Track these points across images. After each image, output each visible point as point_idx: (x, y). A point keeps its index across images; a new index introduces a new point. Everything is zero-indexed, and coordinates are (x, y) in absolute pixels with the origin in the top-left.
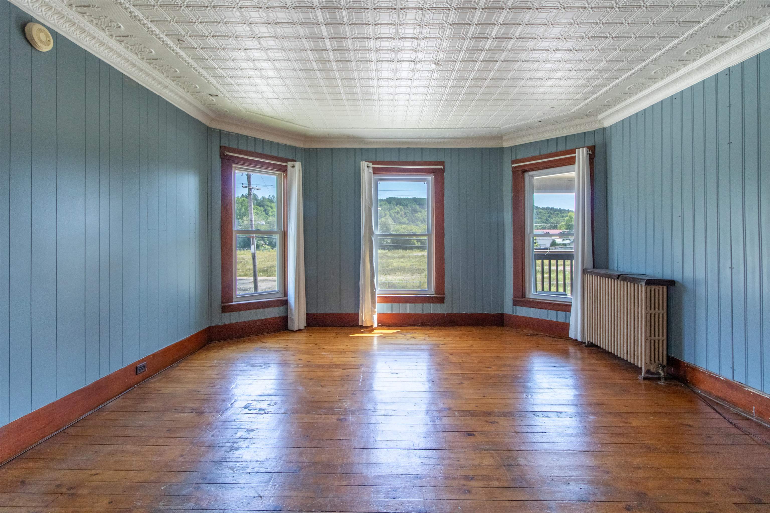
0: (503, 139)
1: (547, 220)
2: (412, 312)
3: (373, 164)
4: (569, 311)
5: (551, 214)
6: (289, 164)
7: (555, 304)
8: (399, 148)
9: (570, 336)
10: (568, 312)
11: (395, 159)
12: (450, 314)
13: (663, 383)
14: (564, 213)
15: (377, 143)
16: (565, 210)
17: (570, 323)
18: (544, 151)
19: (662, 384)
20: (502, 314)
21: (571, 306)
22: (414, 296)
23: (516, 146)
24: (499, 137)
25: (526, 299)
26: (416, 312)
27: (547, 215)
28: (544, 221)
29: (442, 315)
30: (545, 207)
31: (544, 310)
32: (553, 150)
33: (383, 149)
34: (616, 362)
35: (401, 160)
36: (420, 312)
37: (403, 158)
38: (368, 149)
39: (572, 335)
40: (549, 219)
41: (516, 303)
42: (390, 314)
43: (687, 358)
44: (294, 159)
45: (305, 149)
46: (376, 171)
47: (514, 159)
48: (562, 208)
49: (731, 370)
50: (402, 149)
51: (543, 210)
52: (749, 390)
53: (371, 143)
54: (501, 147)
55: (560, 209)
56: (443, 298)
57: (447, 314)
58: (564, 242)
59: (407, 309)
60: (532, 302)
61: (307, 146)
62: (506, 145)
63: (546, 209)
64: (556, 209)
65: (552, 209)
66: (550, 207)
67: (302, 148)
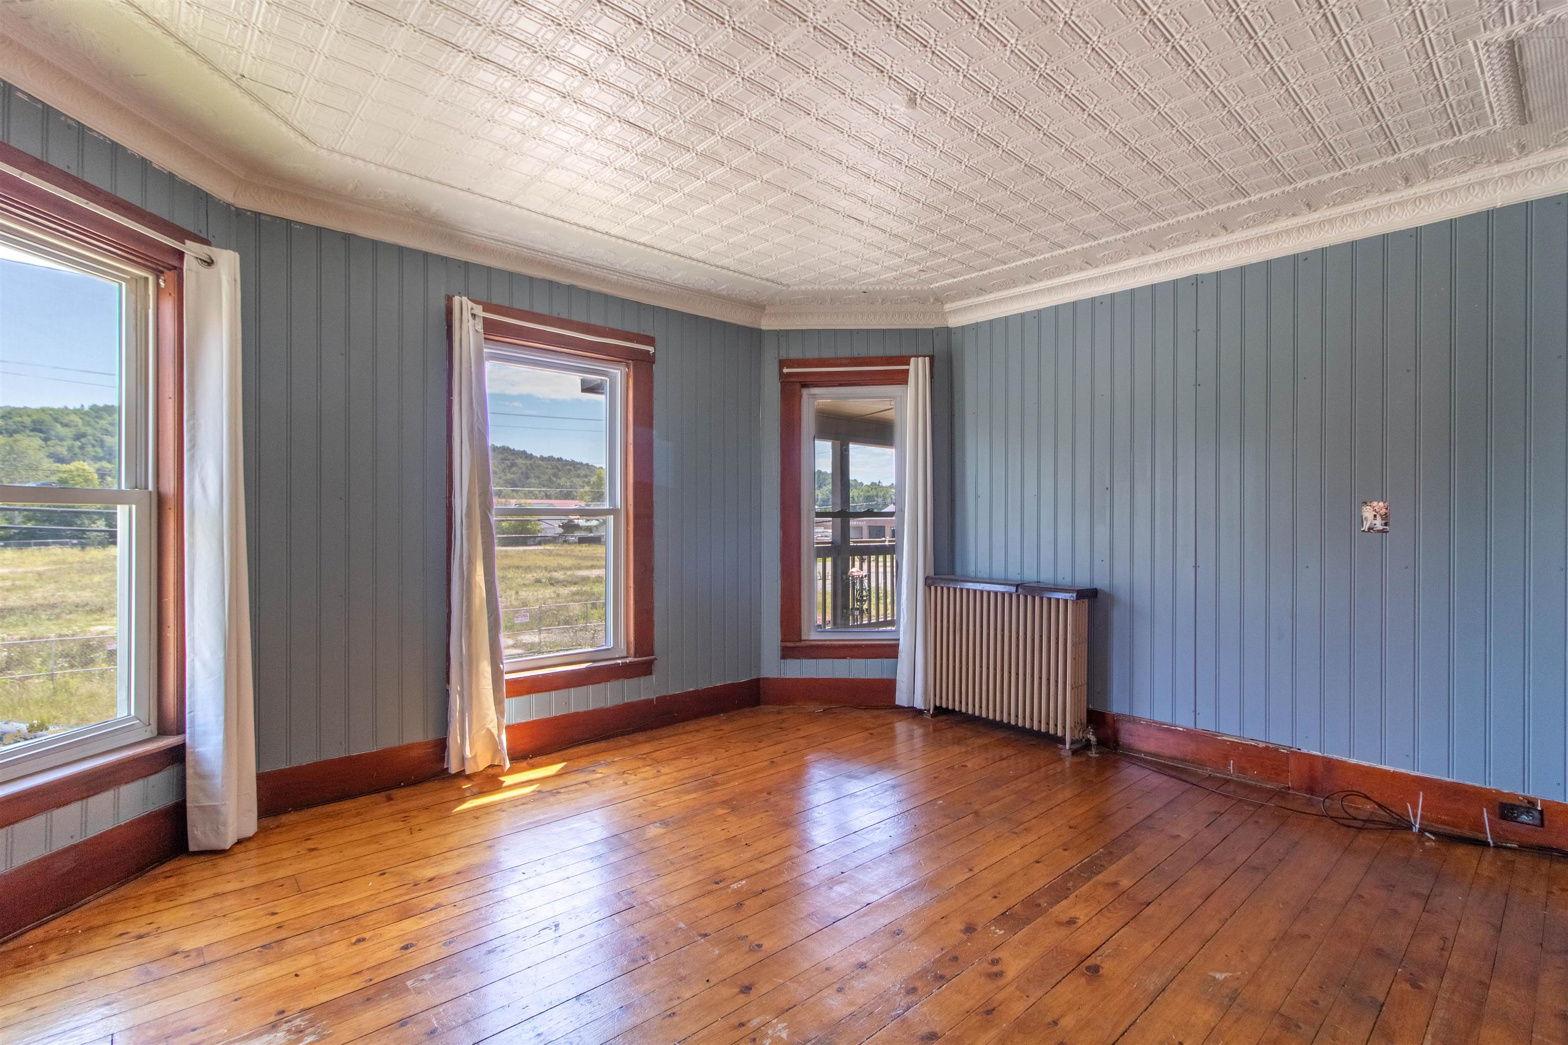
0: (766, 311)
1: (550, 480)
2: (582, 709)
3: (484, 311)
4: (895, 656)
5: (559, 470)
6: (191, 249)
7: (867, 646)
8: (551, 282)
9: (897, 703)
10: (894, 658)
11: (540, 308)
12: (665, 697)
13: (1096, 753)
14: (579, 468)
15: (493, 252)
16: (581, 464)
17: (897, 678)
18: (844, 352)
19: (1094, 755)
20: (758, 680)
21: (897, 646)
22: (587, 668)
23: (787, 332)
24: (759, 307)
25: (802, 644)
26: (591, 708)
27: (550, 471)
28: (545, 483)
29: (648, 702)
30: (546, 455)
31: (844, 660)
32: (861, 351)
33: (511, 275)
34: (1000, 734)
35: (555, 314)
36: (600, 705)
37: (560, 310)
38: (467, 266)
39: (901, 699)
40: (554, 479)
41: (787, 653)
42: (526, 723)
43: (1117, 706)
44: (203, 235)
45: (240, 213)
46: (490, 327)
47: (785, 357)
48: (577, 460)
49: (1193, 714)
50: (559, 285)
51: (542, 461)
52: (1224, 738)
53: (477, 248)
54: (756, 326)
55: (573, 461)
56: (650, 664)
57: (657, 699)
58: (589, 524)
59: (568, 704)
60: (818, 647)
61: (247, 202)
62: (766, 324)
63: (549, 461)
64: (566, 461)
65: (560, 459)
66: (556, 456)
67: (229, 205)
